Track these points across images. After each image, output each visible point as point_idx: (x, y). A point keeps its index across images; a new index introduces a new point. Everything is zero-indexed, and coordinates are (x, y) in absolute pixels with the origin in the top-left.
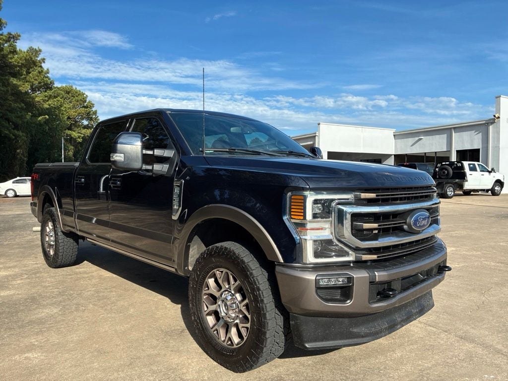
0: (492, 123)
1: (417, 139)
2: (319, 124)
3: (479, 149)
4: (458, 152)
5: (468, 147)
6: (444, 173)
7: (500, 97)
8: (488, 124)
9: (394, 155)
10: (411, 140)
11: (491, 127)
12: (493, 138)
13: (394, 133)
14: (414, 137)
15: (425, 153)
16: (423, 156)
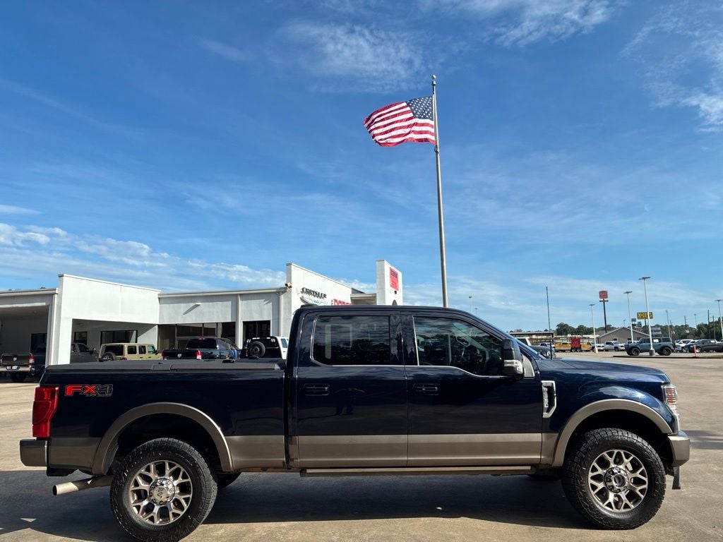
0: (283, 292)
1: (192, 305)
2: (61, 276)
3: (269, 321)
4: (245, 323)
5: (257, 318)
6: (256, 350)
7: (291, 264)
8: (279, 293)
9: (158, 325)
10: (184, 307)
11: (282, 297)
12: (285, 309)
13: (159, 295)
14: (188, 303)
15: (203, 324)
16: (201, 328)
